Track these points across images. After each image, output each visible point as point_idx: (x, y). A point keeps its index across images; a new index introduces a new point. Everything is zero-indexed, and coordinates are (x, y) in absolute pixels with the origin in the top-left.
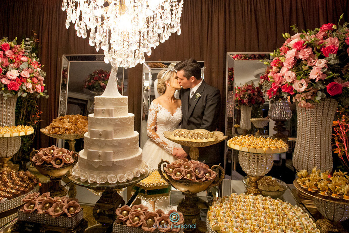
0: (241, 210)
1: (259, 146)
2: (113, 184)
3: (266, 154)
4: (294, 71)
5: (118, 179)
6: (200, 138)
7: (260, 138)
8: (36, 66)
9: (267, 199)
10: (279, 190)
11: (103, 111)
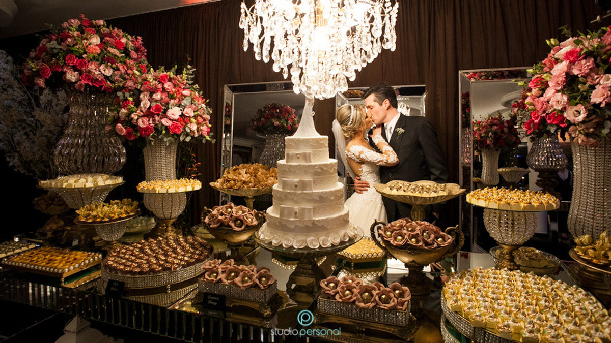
0: (490, 288)
1: (514, 201)
2: (314, 249)
3: (524, 212)
4: (565, 93)
5: (321, 243)
6: (427, 191)
7: (515, 191)
8: (200, 101)
9: (529, 275)
10: (548, 267)
11: (298, 157)
